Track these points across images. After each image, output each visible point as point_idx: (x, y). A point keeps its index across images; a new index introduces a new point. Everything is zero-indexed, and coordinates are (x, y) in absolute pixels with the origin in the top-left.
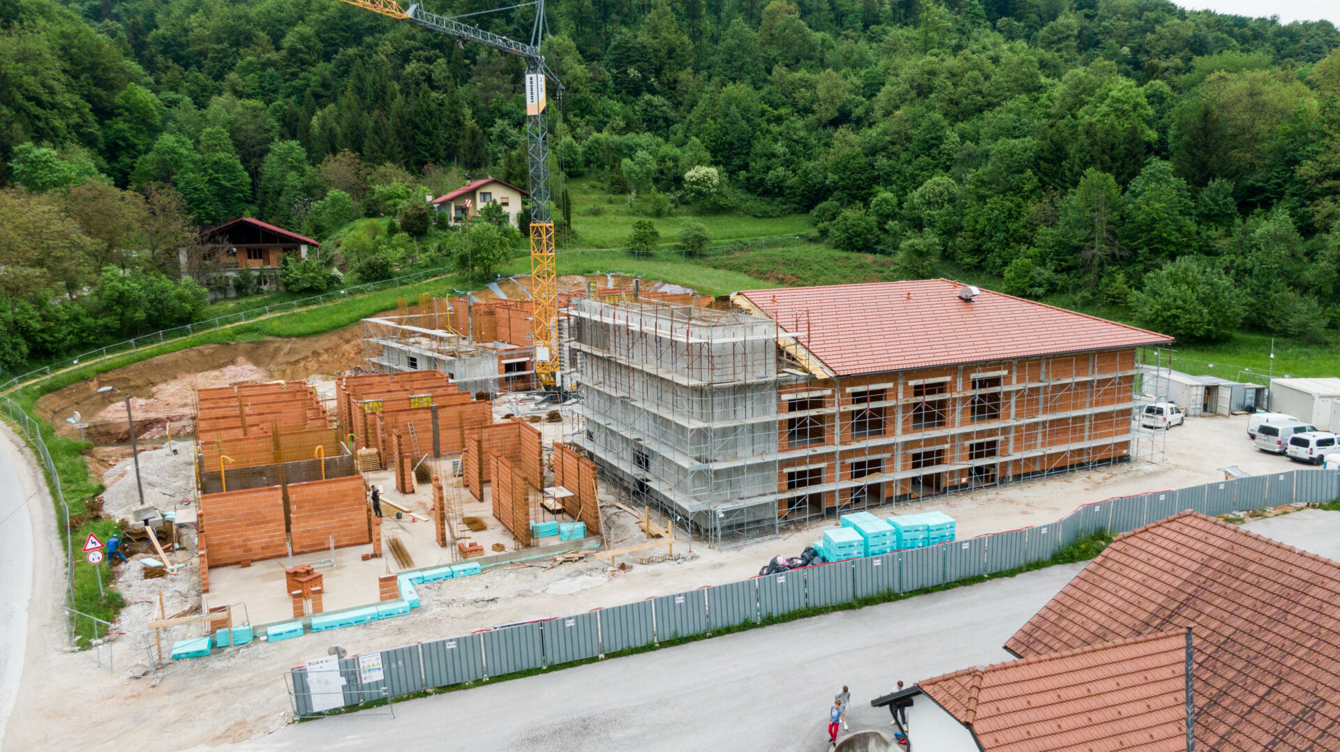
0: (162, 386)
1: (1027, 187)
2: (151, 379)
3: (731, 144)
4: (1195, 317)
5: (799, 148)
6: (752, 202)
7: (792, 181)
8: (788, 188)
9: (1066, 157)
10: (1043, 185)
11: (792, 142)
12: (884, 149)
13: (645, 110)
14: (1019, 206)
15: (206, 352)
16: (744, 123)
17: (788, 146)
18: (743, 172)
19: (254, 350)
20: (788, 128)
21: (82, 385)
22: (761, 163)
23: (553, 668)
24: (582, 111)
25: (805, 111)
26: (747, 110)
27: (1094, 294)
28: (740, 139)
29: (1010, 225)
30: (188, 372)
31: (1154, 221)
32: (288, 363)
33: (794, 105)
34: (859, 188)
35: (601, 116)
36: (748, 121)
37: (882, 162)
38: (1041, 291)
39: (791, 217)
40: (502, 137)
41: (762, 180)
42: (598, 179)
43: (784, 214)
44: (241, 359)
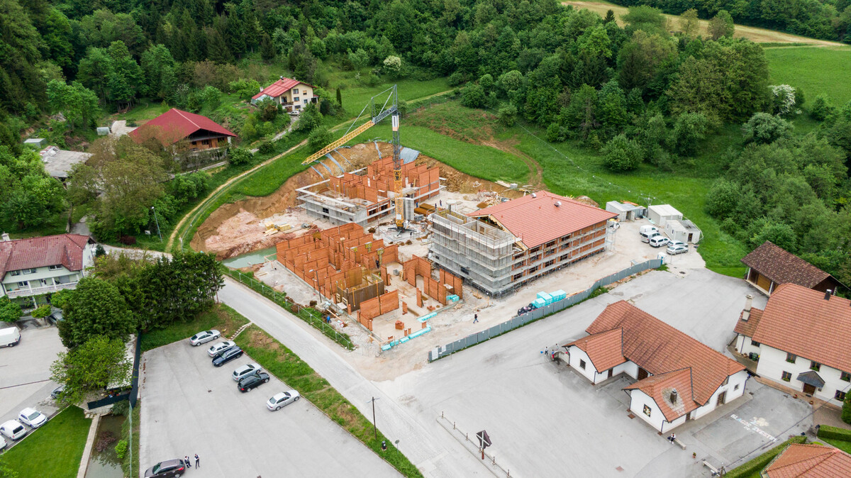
0: (220, 228)
1: (556, 84)
3: (402, 36)
4: (625, 162)
5: (438, 38)
6: (418, 72)
7: (436, 58)
8: (434, 63)
9: (573, 70)
10: (564, 83)
11: (433, 35)
12: (483, 44)
13: (350, 11)
14: (552, 93)
16: (408, 25)
17: (431, 37)
18: (409, 53)
19: (245, 204)
20: (430, 26)
22: (418, 49)
23: (480, 343)
24: (317, 15)
25: (437, 14)
26: (409, 16)
27: (585, 142)
28: (406, 34)
29: (548, 103)
31: (610, 111)
32: (262, 210)
33: (431, 9)
34: (471, 66)
35: (328, 18)
36: (409, 22)
37: (482, 52)
38: (562, 138)
39: (437, 79)
40: (280, 39)
41: (420, 58)
42: (335, 61)
43: (433, 78)
44: (241, 209)
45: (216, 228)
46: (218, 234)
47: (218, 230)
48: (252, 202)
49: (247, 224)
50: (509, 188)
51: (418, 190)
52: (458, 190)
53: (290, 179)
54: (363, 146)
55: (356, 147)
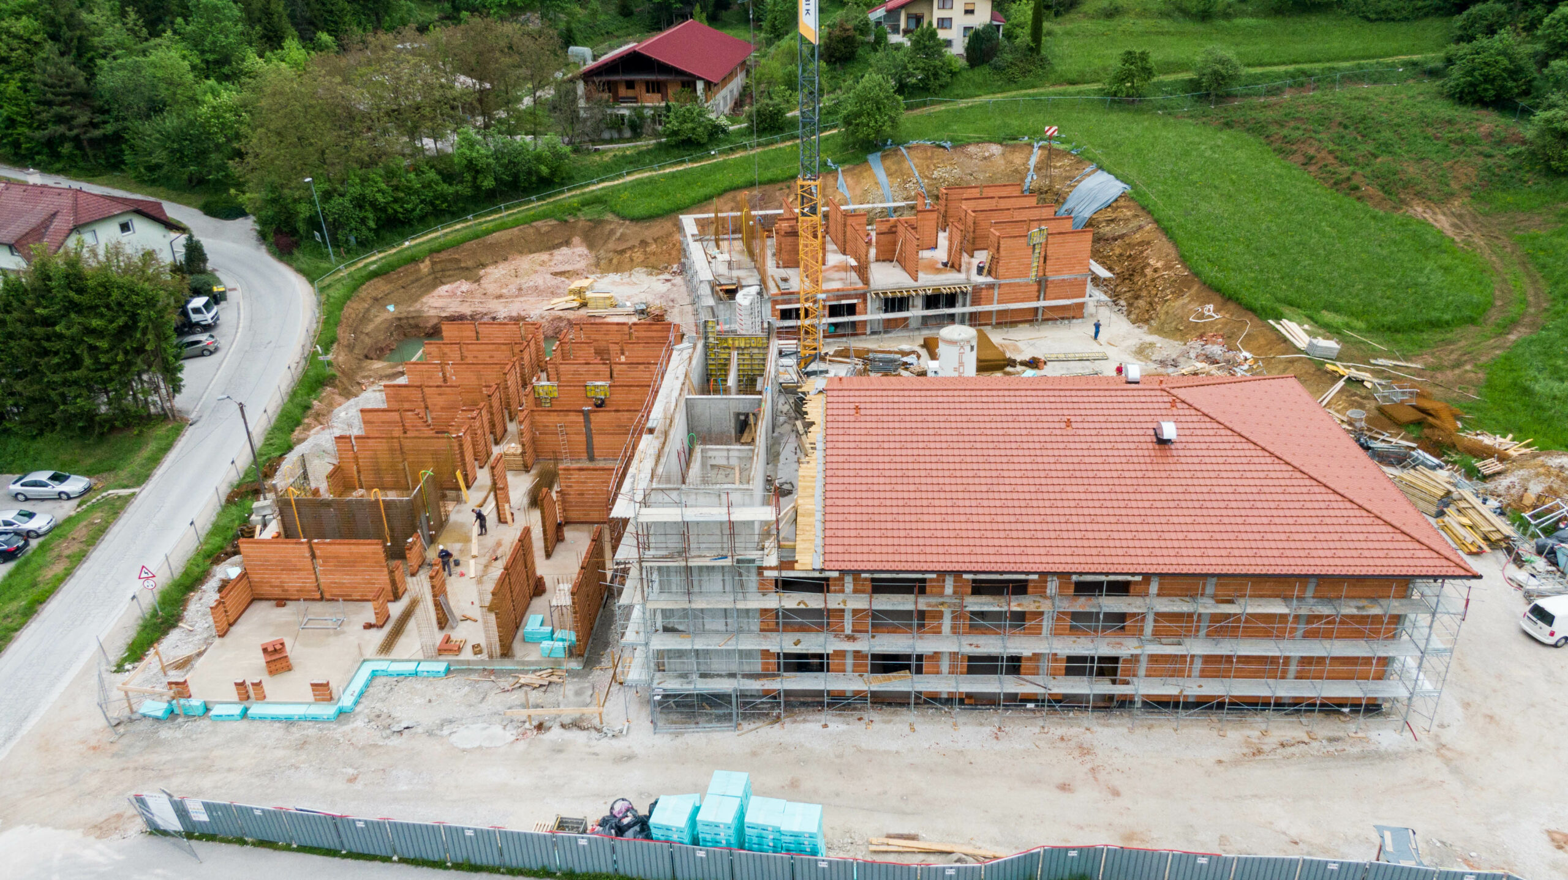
0: (490, 269)
2: (483, 260)
15: (543, 230)
19: (592, 229)
21: (411, 268)
30: (521, 253)
32: (616, 251)
44: (576, 240)
45: (484, 266)
46: (478, 280)
47: (482, 272)
48: (608, 227)
49: (555, 274)
50: (1300, 351)
51: (991, 287)
52: (1146, 321)
53: (730, 195)
54: (995, 149)
55: (972, 149)
